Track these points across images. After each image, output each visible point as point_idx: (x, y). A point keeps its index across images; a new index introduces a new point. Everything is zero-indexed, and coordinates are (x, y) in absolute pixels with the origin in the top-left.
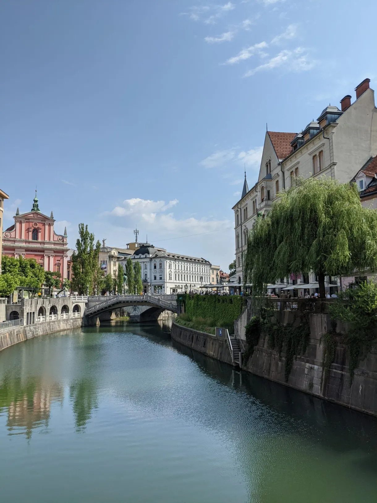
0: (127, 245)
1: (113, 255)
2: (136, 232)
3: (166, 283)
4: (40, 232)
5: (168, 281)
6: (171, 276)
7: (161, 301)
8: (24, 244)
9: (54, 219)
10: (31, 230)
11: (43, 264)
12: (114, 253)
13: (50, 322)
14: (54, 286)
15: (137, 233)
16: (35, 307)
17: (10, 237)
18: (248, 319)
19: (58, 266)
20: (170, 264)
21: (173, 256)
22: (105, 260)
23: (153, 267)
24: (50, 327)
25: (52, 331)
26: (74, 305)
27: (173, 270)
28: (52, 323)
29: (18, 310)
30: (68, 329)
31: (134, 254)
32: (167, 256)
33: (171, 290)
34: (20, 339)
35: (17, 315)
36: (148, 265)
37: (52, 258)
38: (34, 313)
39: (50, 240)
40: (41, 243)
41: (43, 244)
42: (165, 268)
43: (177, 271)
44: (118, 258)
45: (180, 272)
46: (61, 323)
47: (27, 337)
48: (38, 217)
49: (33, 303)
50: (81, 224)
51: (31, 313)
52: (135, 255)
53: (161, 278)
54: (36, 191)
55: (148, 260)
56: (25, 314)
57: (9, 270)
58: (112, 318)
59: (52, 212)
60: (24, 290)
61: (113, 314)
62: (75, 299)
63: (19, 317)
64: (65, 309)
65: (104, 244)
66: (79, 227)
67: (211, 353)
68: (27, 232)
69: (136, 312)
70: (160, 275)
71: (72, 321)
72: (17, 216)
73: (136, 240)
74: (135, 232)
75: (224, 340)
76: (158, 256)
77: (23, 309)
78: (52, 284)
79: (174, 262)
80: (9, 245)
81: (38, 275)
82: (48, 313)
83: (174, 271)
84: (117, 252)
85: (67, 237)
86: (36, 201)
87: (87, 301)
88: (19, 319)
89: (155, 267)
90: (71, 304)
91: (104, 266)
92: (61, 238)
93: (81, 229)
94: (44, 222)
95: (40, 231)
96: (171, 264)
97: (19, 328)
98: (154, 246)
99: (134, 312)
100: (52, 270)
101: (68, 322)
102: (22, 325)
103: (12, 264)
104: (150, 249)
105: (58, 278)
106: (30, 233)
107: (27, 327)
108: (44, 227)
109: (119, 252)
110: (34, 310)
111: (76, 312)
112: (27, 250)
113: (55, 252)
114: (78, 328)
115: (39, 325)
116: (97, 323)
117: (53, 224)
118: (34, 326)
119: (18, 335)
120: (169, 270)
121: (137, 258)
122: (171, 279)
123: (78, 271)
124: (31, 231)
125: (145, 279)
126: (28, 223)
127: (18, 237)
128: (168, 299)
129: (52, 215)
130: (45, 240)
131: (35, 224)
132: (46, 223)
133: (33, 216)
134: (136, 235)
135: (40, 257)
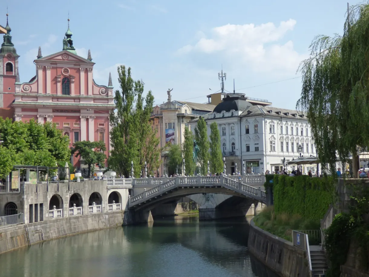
0: (209, 97)
1: (183, 114)
2: (222, 77)
3: (266, 156)
4: (73, 82)
5: (268, 153)
6: (273, 145)
7: (244, 185)
8: (50, 101)
9: (92, 61)
10: (60, 80)
11: (79, 131)
12: (186, 110)
13: (70, 218)
15: (224, 78)
16: (44, 196)
17: (31, 92)
18: (334, 216)
19: (101, 133)
20: (272, 126)
21: (277, 113)
22: (172, 121)
23: (244, 131)
24: (71, 226)
25: (74, 233)
26: (110, 192)
27: (277, 136)
28: (74, 220)
29: (15, 201)
30: (101, 229)
31: (214, 111)
32: (266, 112)
33: (272, 167)
34: (17, 244)
35: (15, 208)
36: (236, 128)
37: (92, 121)
38: (41, 205)
39: (88, 94)
40: (74, 99)
41: (78, 101)
42: (264, 132)
43: (285, 137)
44: (193, 118)
45: (290, 138)
46: (90, 220)
47: (28, 241)
48: (69, 59)
49: (39, 190)
50: (121, 67)
51: (36, 205)
52: (215, 113)
53: (257, 149)
54: (69, 20)
55: (235, 120)
56: (26, 207)
57: (12, 141)
58: (176, 212)
59: (89, 50)
60: (31, 170)
61: (177, 205)
62: (111, 182)
63: (17, 211)
64: (95, 198)
65: (169, 97)
66: (119, 72)
67: (287, 273)
68: (54, 84)
69: (210, 203)
70: (255, 144)
71: (107, 216)
72: (40, 59)
73: (223, 89)
74: (221, 75)
75: (303, 253)
76: (252, 113)
77: (23, 199)
78: (92, 160)
79: (279, 122)
80: (29, 103)
81: (59, 147)
82: (66, 205)
83: (279, 136)
84: (191, 109)
85: (113, 88)
86: (69, 36)
87: (131, 186)
88: (17, 213)
89: (247, 131)
90: (106, 190)
91: (170, 132)
92: (104, 90)
93: (122, 75)
94: (78, 67)
95: (74, 80)
96: (274, 126)
97: (15, 228)
98: (246, 96)
99: (207, 204)
100: (92, 140)
101: (101, 217)
102: (22, 224)
103: (16, 132)
104: (240, 103)
105: (102, 151)
106: (59, 85)
107: (30, 226)
108: (78, 74)
109: (193, 110)
110: (42, 200)
111: (114, 203)
112: (56, 110)
113: (96, 112)
114: (117, 227)
115: (52, 223)
116: (149, 220)
117: (92, 69)
118: (43, 225)
119: (14, 238)
120: (271, 135)
121: (218, 117)
122: (274, 150)
123: (118, 141)
124: (59, 82)
125: (231, 151)
126: (56, 70)
127: (41, 91)
128: (255, 182)
129: (89, 55)
130: (81, 94)
131: (66, 71)
132: (82, 68)
133: (61, 58)
134: (223, 80)
135: (75, 120)
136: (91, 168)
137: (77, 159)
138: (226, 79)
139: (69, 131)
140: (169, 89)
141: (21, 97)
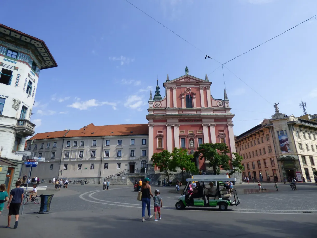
1: (293, 122)
2: (303, 105)
4: (195, 98)
8: (177, 113)
9: (209, 81)
10: (184, 96)
11: (202, 137)
12: (294, 120)
14: (220, 165)
15: (305, 106)
17: (161, 107)
19: (222, 138)
22: (284, 129)
37: (213, 128)
39: (207, 106)
40: (196, 110)
41: (200, 112)
44: (301, 126)
48: (191, 81)
59: (206, 74)
65: (276, 109)
68: (180, 100)
72: (167, 82)
78: (217, 161)
80: (159, 115)
84: (297, 120)
91: (284, 138)
92: (221, 103)
94: (198, 86)
95: (195, 96)
100: (214, 142)
106: (183, 101)
108: (198, 92)
109: (299, 120)
112: (181, 120)
113: (215, 120)
117: (209, 88)
124: (183, 98)
126: (180, 89)
127: (169, 106)
129: (207, 77)
130: (202, 107)
131: (188, 89)
132: (201, 87)
133: (184, 81)
134: (304, 108)
135: (198, 128)
136: (216, 169)
137: (202, 161)
138: (306, 107)
139: (193, 138)
140: (275, 104)
141: (153, 111)
